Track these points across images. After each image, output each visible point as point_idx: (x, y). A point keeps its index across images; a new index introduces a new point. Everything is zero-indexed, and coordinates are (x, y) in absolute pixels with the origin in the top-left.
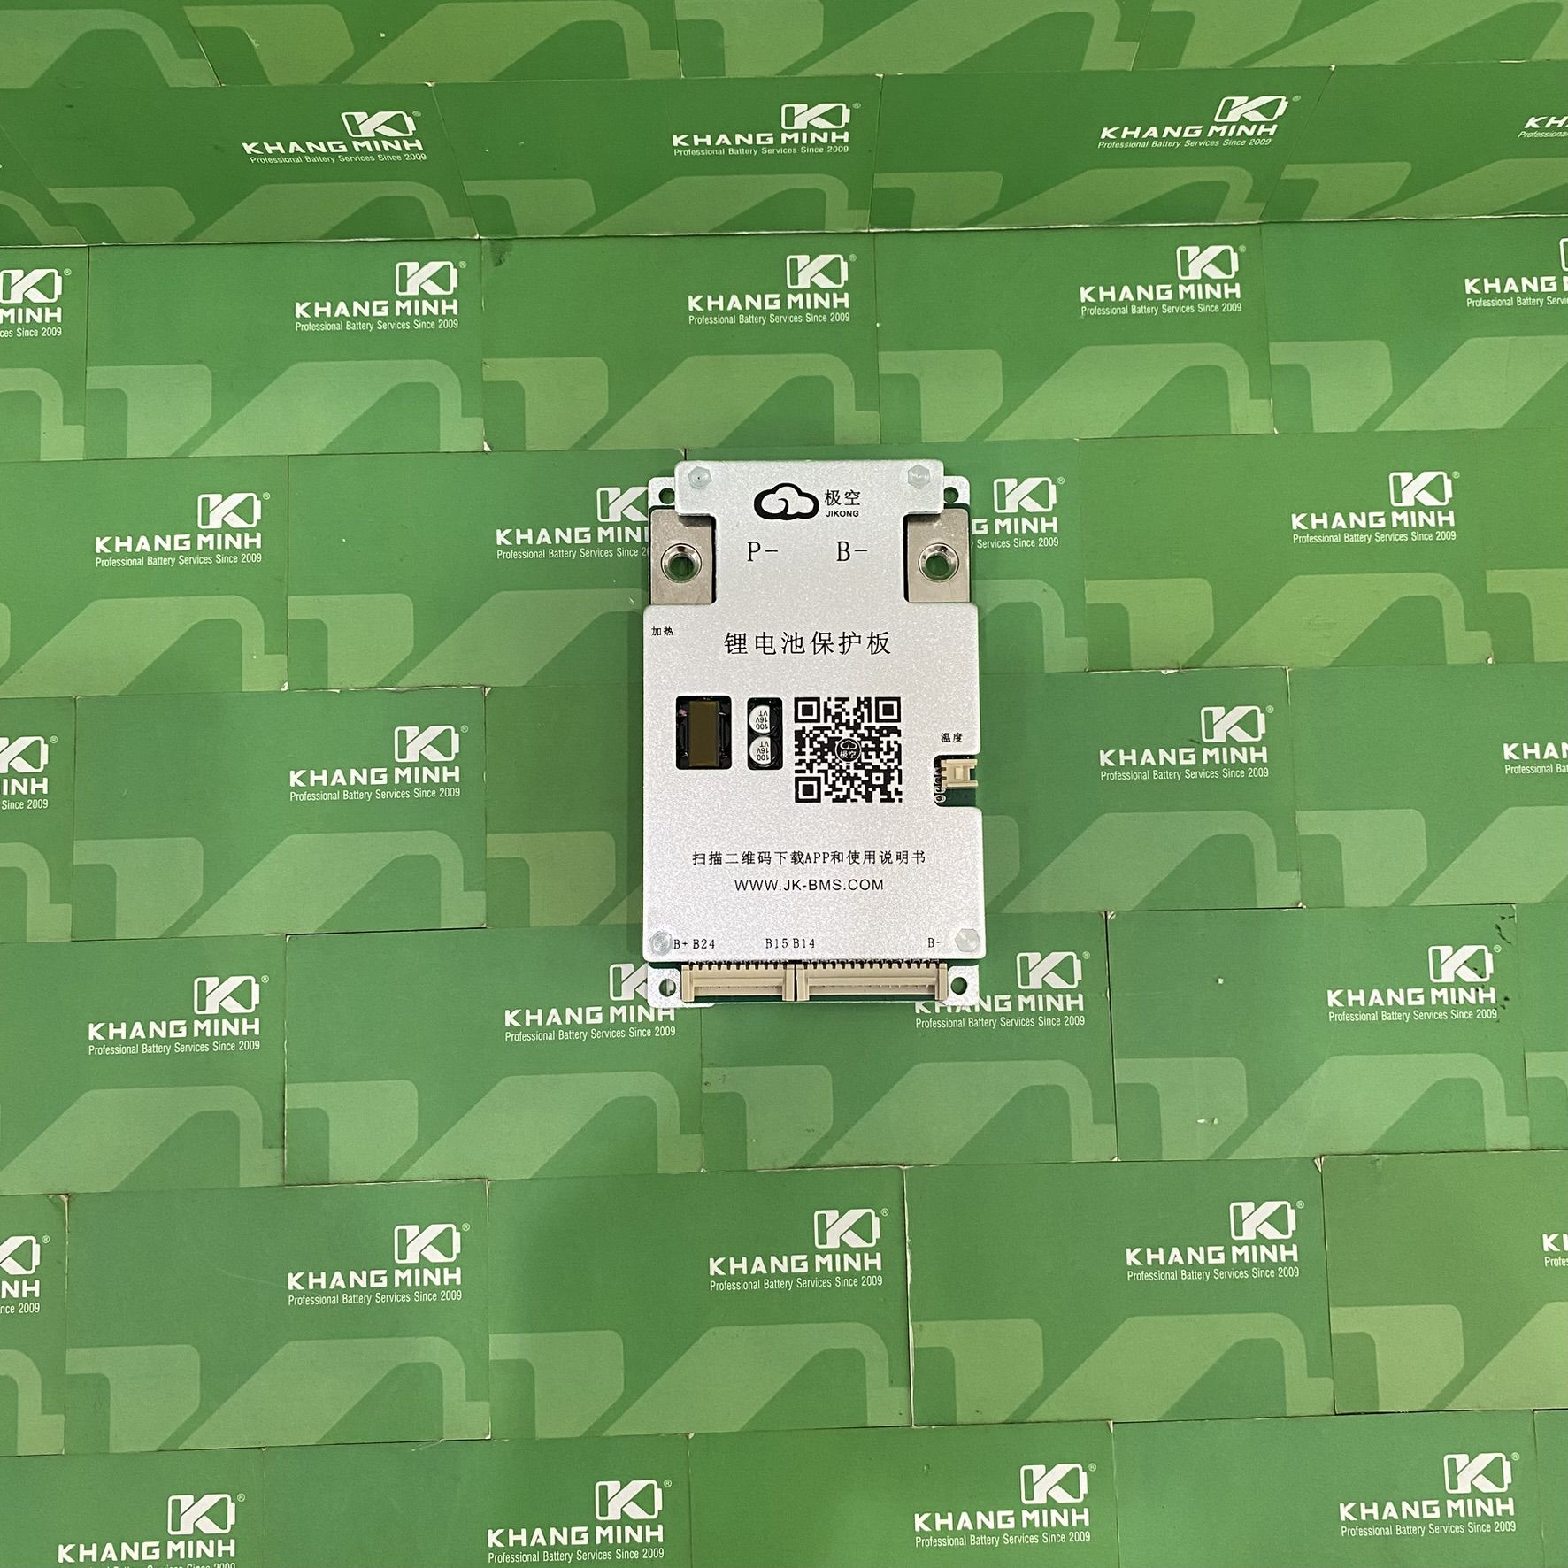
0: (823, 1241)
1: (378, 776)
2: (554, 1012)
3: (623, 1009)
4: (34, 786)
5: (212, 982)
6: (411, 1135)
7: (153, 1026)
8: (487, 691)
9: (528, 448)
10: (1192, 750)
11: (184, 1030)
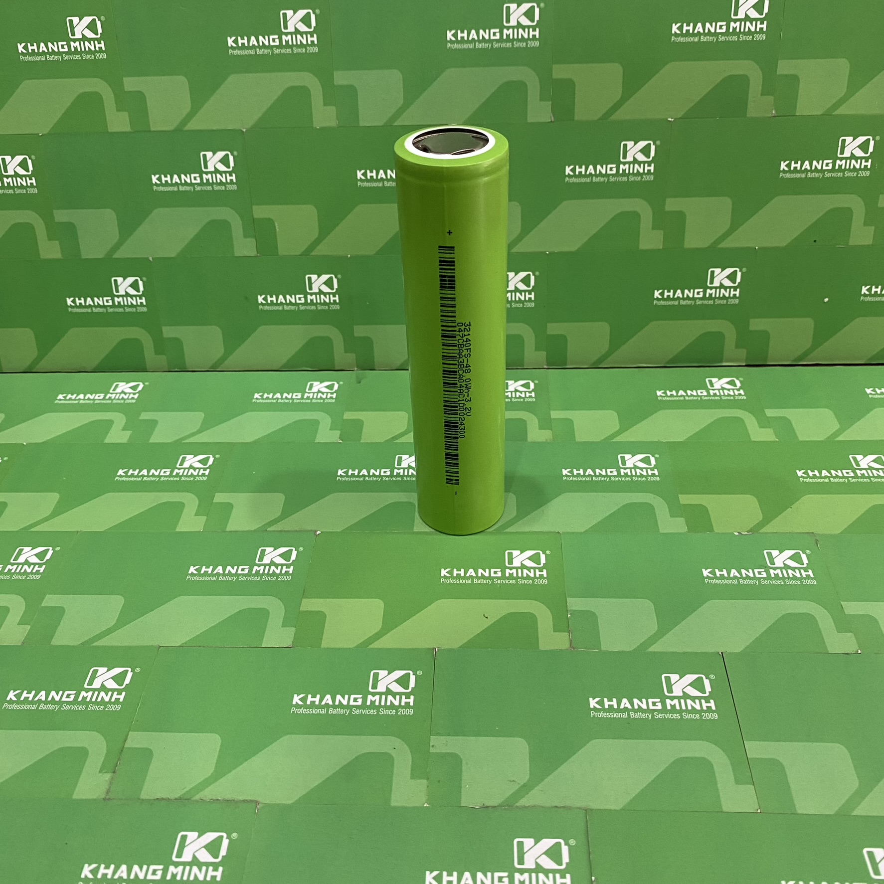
0: (521, 861)
1: (243, 570)
2: (328, 697)
3: (377, 697)
4: (36, 568)
5: (102, 670)
6: (210, 770)
7: (53, 693)
8: (318, 532)
9: (362, 441)
10: (763, 570)
11: (72, 697)
